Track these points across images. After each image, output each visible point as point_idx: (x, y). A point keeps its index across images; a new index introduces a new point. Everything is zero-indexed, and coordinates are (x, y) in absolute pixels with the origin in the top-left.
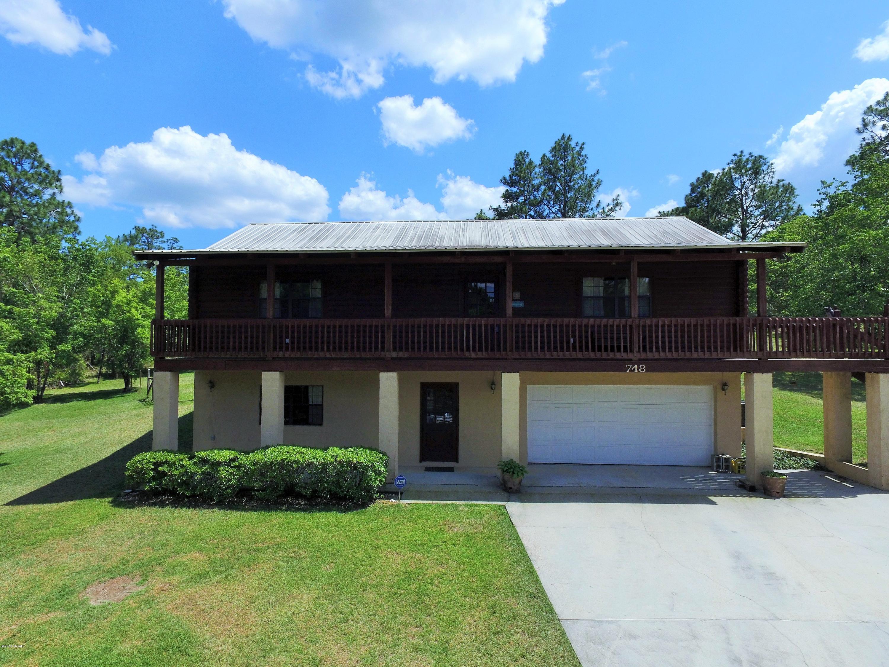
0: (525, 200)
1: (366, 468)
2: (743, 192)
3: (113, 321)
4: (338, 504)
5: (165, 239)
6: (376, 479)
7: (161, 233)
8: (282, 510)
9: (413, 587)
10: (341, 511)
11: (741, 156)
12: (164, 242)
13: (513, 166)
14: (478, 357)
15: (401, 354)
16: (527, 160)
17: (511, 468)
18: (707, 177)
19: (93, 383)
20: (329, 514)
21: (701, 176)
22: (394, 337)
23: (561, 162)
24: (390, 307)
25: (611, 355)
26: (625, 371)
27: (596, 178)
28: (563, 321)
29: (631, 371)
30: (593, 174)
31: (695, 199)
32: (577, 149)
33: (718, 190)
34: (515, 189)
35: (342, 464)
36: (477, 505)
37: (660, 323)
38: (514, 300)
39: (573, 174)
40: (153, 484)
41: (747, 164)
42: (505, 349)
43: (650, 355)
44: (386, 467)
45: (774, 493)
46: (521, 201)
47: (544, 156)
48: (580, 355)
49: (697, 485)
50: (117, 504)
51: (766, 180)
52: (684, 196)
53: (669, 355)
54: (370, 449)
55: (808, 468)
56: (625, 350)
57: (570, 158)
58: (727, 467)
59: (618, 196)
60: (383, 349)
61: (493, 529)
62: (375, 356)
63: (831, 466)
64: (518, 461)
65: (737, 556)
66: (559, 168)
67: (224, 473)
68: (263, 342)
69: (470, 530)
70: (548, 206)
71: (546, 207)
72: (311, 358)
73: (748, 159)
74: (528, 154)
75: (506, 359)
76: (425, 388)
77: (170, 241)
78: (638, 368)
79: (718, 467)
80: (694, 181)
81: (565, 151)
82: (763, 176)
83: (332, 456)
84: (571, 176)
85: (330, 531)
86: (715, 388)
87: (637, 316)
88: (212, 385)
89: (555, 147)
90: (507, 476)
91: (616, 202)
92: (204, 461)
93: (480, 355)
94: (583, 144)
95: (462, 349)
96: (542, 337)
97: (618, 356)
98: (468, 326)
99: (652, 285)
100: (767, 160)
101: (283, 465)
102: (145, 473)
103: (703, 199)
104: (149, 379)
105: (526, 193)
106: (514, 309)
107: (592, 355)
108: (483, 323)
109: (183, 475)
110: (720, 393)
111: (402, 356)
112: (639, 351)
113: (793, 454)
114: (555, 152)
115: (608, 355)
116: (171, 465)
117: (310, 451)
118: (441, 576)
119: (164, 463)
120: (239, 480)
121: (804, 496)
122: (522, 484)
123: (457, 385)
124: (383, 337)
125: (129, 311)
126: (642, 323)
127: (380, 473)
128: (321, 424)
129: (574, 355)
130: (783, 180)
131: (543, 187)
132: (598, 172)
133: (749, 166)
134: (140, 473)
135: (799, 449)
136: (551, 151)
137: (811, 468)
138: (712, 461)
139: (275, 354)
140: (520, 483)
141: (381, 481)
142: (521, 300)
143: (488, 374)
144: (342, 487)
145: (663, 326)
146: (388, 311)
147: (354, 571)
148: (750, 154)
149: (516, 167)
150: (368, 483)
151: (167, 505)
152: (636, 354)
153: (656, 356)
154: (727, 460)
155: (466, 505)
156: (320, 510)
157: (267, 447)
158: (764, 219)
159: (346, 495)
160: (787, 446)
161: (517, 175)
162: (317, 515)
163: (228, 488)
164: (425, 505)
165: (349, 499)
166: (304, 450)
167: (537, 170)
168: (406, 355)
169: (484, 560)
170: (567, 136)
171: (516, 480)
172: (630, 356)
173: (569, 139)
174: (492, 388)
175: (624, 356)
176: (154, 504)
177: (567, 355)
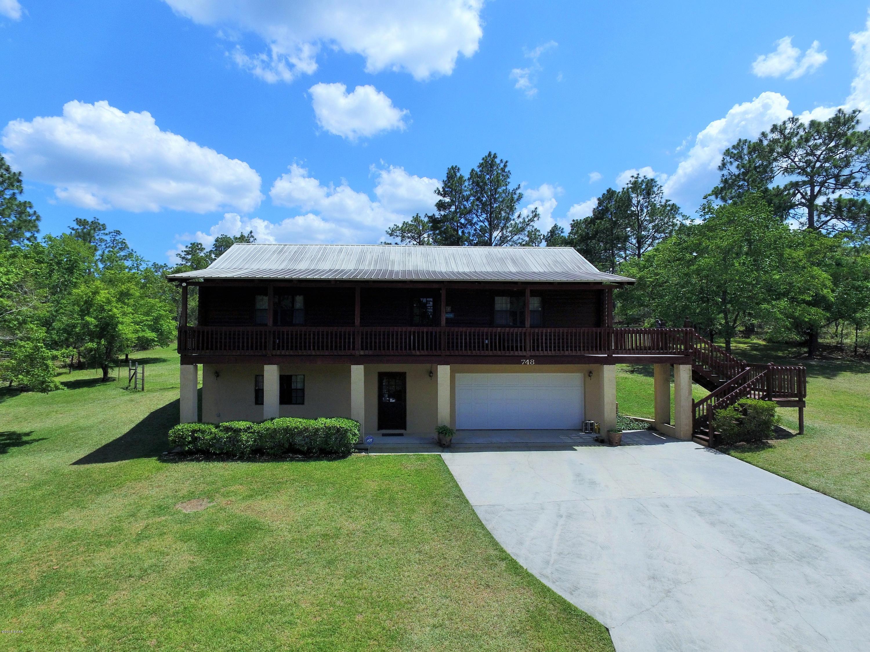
0: (456, 209)
1: (346, 431)
2: (639, 208)
3: (94, 318)
4: (326, 456)
5: (106, 231)
6: (352, 439)
7: (104, 225)
8: (287, 461)
9: (386, 496)
10: (329, 460)
11: (637, 178)
12: (107, 234)
13: (445, 179)
14: (421, 354)
15: (367, 352)
16: (458, 175)
17: (444, 430)
18: (611, 193)
19: (65, 373)
20: (322, 462)
21: (606, 192)
22: (362, 338)
23: (488, 176)
24: (359, 319)
25: (512, 353)
26: (521, 363)
27: (518, 192)
28: (480, 330)
29: (524, 364)
30: (515, 188)
31: (601, 212)
32: (502, 165)
33: (619, 206)
34: (447, 200)
35: (329, 428)
36: (422, 455)
37: (544, 331)
38: (447, 313)
39: (498, 187)
40: (190, 446)
41: (642, 185)
42: (440, 349)
43: (537, 353)
44: (359, 430)
45: (614, 443)
46: (453, 210)
47: (473, 170)
48: (491, 353)
49: (569, 441)
50: (162, 460)
51: (658, 201)
52: (592, 210)
53: (550, 353)
54: (347, 419)
55: (643, 429)
56: (521, 350)
57: (495, 173)
58: (592, 429)
59: (536, 208)
60: (354, 349)
61: (433, 467)
62: (348, 354)
63: (658, 427)
64: (449, 427)
65: (578, 475)
66: (485, 183)
67: (244, 437)
68: (265, 342)
69: (419, 468)
70: (476, 215)
71: (474, 216)
72: (301, 355)
73: (643, 181)
74: (459, 169)
75: (440, 355)
76: (382, 376)
77: (112, 234)
78: (529, 362)
79: (586, 429)
80: (600, 196)
81: (491, 167)
82: (655, 195)
83: (322, 424)
84: (496, 189)
85: (325, 472)
86: (584, 375)
87: (529, 326)
88: (217, 374)
89: (482, 164)
90: (441, 436)
91: (534, 213)
92: (227, 429)
93: (423, 353)
94: (507, 162)
95: (410, 349)
96: (466, 339)
97: (516, 353)
98: (414, 332)
99: (543, 303)
100: (658, 183)
101: (287, 430)
102: (185, 438)
103: (607, 212)
104: (130, 370)
105: (457, 204)
106: (447, 319)
107: (499, 353)
108: (425, 330)
109: (212, 439)
110: (588, 379)
111: (367, 354)
112: (530, 350)
113: (636, 420)
114: (482, 168)
115: (510, 353)
116: (203, 432)
117: (305, 421)
118: (402, 491)
119: (199, 431)
120: (255, 441)
121: (633, 445)
122: (452, 442)
123: (405, 373)
124: (354, 339)
125: (110, 310)
126: (532, 331)
127: (355, 435)
128: (303, 403)
129: (487, 353)
130: (670, 200)
131: (472, 198)
132: (519, 187)
133: (643, 187)
134: (182, 438)
135: (642, 417)
136: (479, 167)
137: (646, 429)
138: (582, 426)
139: (274, 352)
140: (451, 440)
141: (355, 440)
142: (452, 312)
143: (428, 366)
144: (329, 445)
145: (546, 333)
146: (357, 321)
147: (348, 490)
148: (645, 176)
149: (448, 179)
150: (347, 441)
151: (202, 460)
152: (528, 352)
153: (541, 354)
154: (592, 424)
155: (414, 455)
156: (315, 460)
157: (272, 419)
158: (655, 232)
159: (332, 450)
160: (635, 415)
161: (449, 187)
162: (313, 463)
163: (247, 447)
164: (387, 456)
165: (333, 453)
166: (300, 420)
167: (466, 184)
168: (371, 353)
169: (428, 482)
170: (493, 153)
171: (448, 439)
172: (524, 353)
173: (495, 157)
174: (430, 376)
175: (520, 353)
176: (192, 460)
177: (483, 353)
